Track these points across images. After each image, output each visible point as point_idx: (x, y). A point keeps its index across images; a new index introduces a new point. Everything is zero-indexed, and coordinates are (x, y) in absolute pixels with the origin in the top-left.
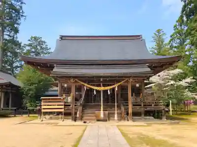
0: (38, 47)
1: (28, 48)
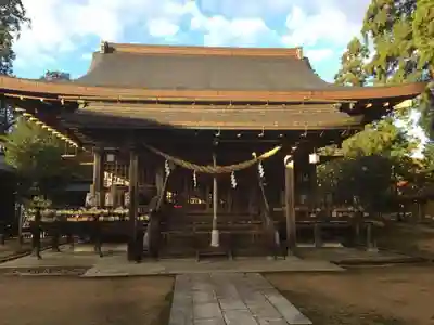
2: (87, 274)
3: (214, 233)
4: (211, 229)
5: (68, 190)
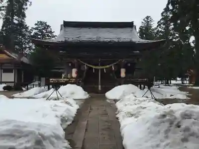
0: (44, 31)
3: (100, 86)
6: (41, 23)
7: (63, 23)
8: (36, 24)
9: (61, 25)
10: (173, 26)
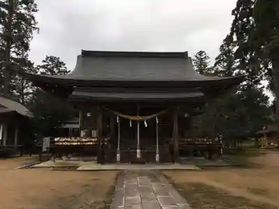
0: (55, 69)
1: (42, 70)
2: (79, 169)
3: (138, 151)
4: (136, 149)
5: (65, 127)
6: (52, 59)
7: (81, 54)
8: (44, 61)
9: (78, 57)
10: (238, 64)
